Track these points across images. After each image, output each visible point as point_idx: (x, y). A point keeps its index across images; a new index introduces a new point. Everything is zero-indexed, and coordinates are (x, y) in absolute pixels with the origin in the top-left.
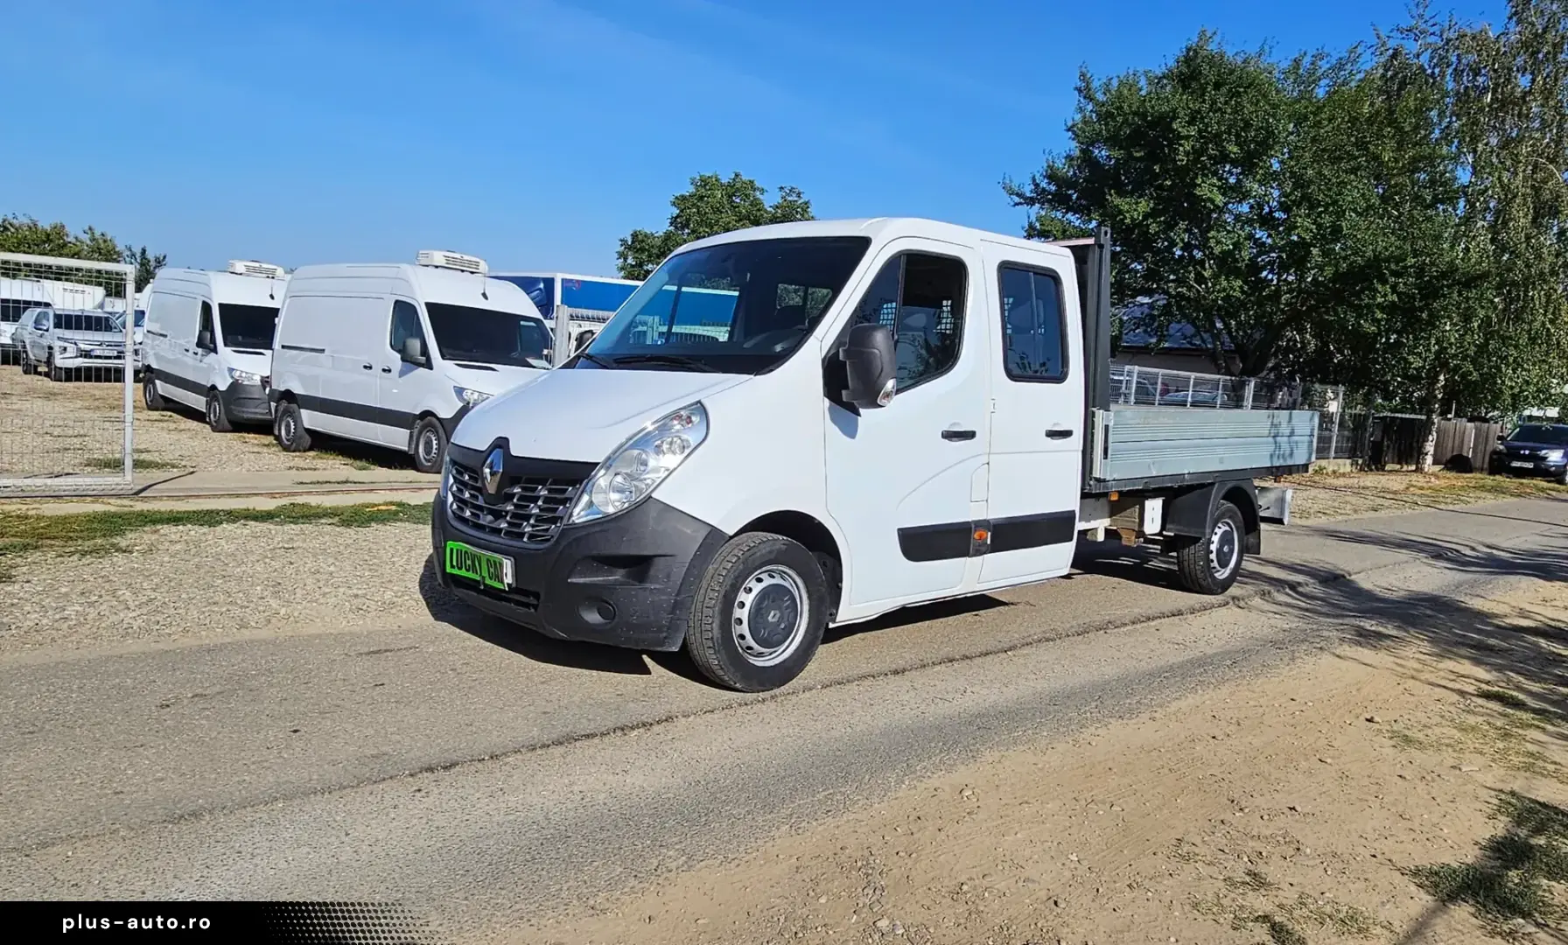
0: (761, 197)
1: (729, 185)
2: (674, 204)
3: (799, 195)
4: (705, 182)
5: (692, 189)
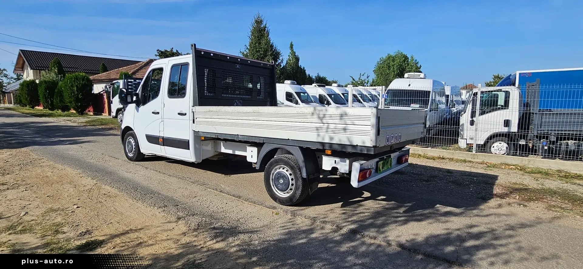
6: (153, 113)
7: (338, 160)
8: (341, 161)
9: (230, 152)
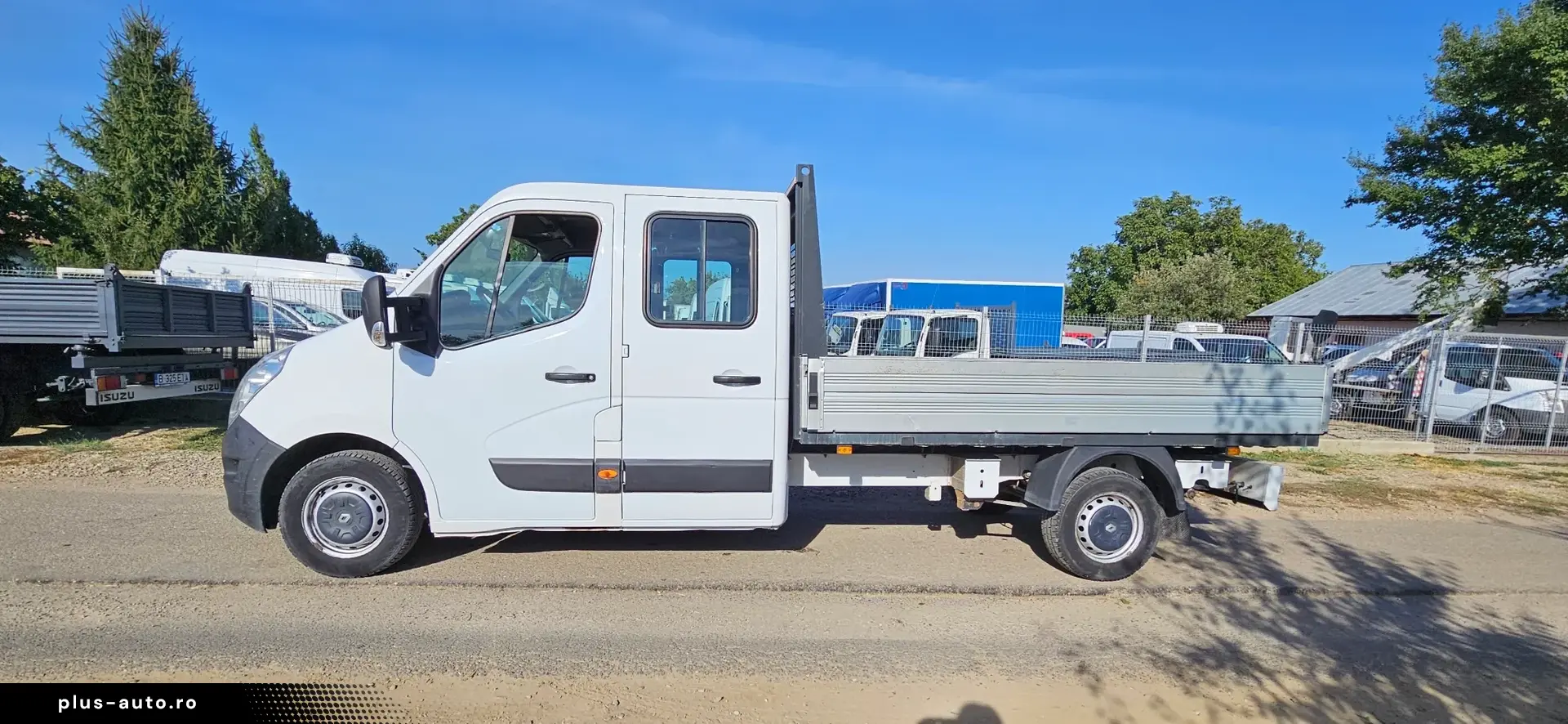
0: (1196, 208)
1: (1169, 202)
2: (1117, 223)
3: (1229, 202)
4: (1145, 203)
5: (1134, 210)
6: (549, 377)
7: (1206, 465)
8: (1214, 467)
9: (843, 481)
